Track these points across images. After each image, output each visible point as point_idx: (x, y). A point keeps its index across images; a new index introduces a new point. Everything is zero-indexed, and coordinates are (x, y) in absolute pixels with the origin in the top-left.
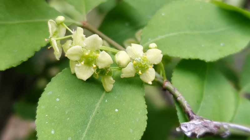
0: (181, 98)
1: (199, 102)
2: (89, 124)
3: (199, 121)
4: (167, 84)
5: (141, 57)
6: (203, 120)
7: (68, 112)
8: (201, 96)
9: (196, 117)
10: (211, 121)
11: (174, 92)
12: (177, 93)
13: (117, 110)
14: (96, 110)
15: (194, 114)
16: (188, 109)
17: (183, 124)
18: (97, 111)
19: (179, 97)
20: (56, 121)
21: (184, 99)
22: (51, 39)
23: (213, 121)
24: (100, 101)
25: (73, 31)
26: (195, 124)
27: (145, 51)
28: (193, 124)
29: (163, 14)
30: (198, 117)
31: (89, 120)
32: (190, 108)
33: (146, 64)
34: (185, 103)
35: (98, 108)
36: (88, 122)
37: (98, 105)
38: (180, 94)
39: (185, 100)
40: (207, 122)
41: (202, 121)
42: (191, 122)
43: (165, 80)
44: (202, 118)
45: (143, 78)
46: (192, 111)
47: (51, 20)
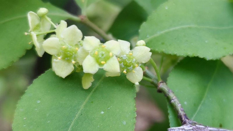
0: (175, 100)
1: (196, 105)
2: (71, 127)
3: (191, 126)
4: (162, 86)
5: (127, 55)
6: (195, 125)
7: (49, 115)
8: (201, 99)
9: (189, 122)
10: (206, 126)
11: (168, 95)
12: (171, 95)
13: (103, 113)
14: (79, 112)
15: (187, 119)
16: (181, 113)
17: (172, 129)
18: (81, 113)
19: (173, 100)
20: (35, 124)
21: (178, 102)
22: (32, 32)
23: (208, 127)
24: (85, 103)
25: (56, 25)
26: (185, 130)
27: (131, 48)
28: (182, 129)
29: (166, 8)
30: (191, 122)
31: (72, 123)
32: (184, 111)
33: (131, 62)
34: (179, 107)
35: (82, 110)
36: (70, 124)
37: (82, 107)
38: (175, 97)
39: (180, 103)
40: (200, 127)
41: (194, 127)
42: (182, 127)
43: (160, 81)
44: (195, 123)
45: (130, 78)
46: (185, 115)
47: (31, 12)
